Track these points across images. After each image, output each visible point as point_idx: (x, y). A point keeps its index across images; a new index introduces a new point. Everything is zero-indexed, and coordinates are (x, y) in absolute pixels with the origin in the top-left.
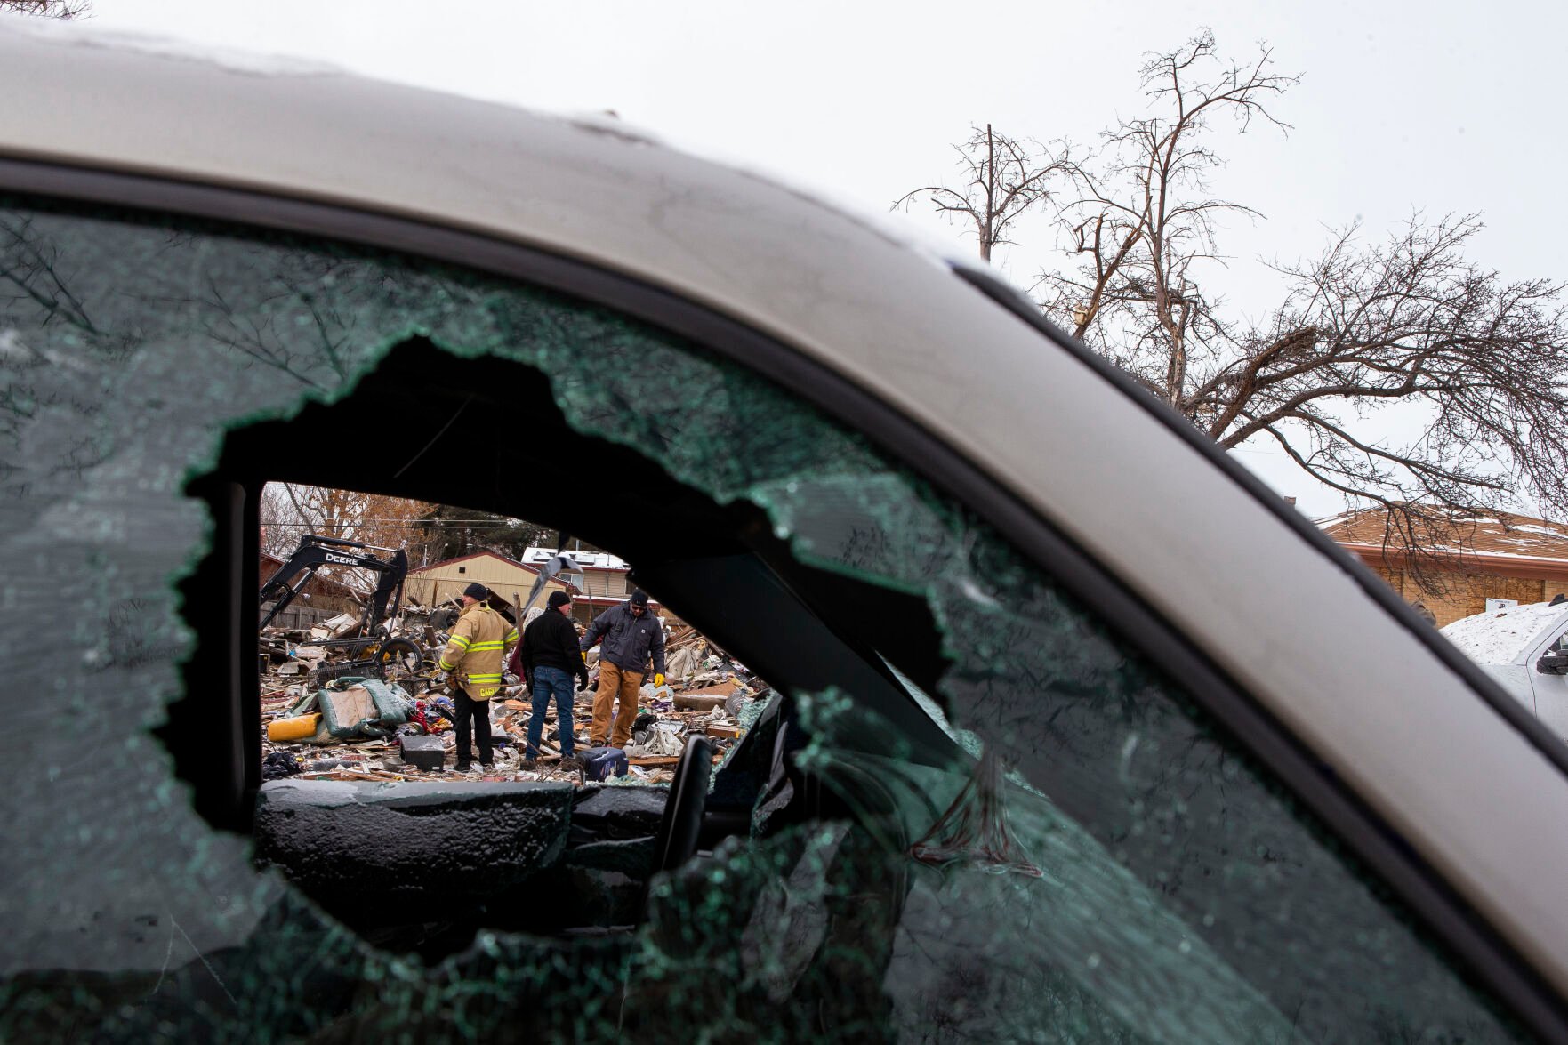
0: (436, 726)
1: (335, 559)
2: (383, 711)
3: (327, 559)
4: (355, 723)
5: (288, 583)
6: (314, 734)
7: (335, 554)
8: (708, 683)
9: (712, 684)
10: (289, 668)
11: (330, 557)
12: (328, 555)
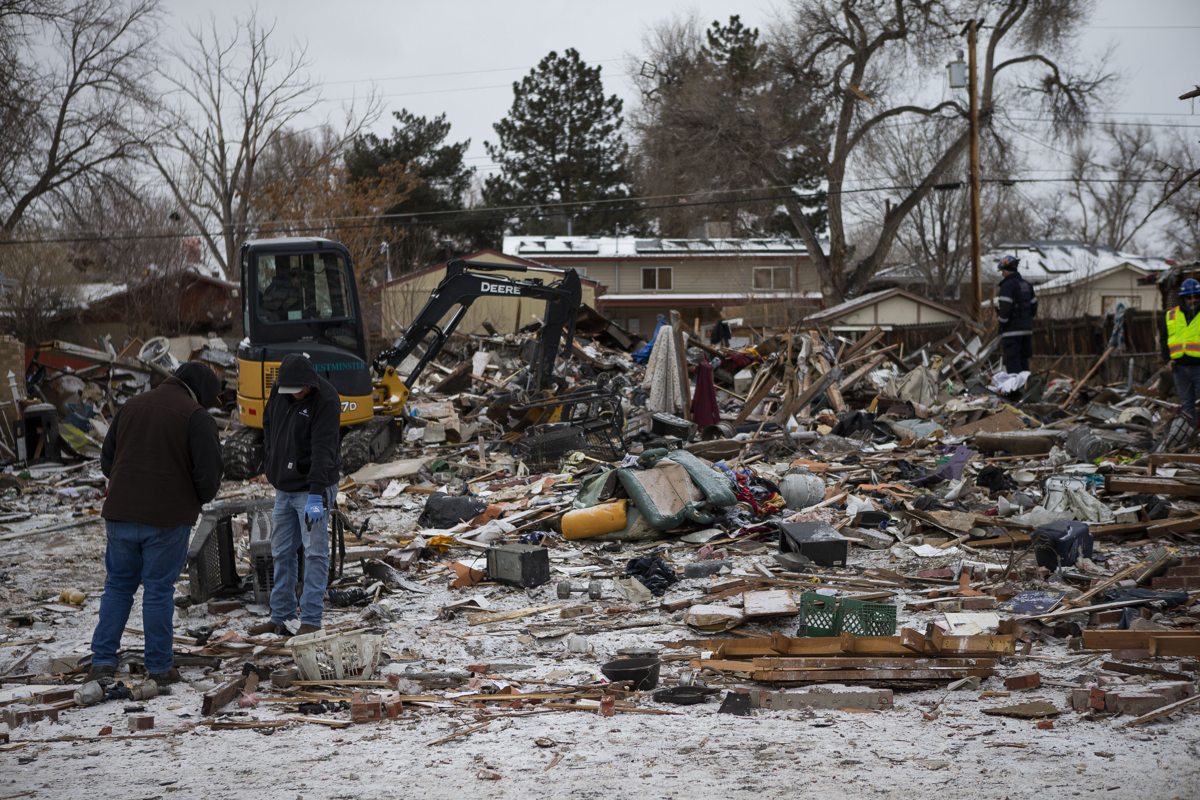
0: (770, 505)
1: (492, 288)
2: (709, 490)
3: (483, 290)
4: (678, 509)
5: (438, 324)
6: (624, 528)
7: (491, 282)
8: (979, 414)
9: (985, 414)
10: (434, 434)
11: (486, 287)
12: (483, 284)
